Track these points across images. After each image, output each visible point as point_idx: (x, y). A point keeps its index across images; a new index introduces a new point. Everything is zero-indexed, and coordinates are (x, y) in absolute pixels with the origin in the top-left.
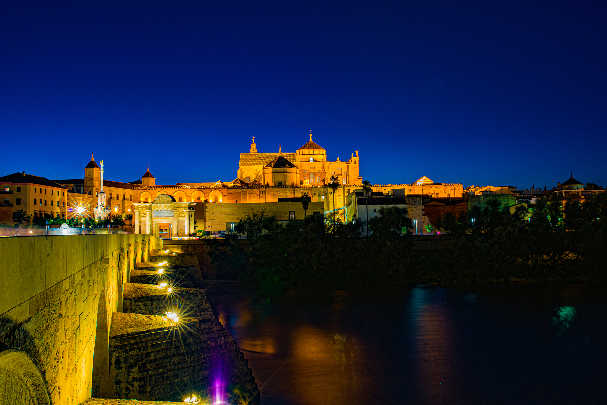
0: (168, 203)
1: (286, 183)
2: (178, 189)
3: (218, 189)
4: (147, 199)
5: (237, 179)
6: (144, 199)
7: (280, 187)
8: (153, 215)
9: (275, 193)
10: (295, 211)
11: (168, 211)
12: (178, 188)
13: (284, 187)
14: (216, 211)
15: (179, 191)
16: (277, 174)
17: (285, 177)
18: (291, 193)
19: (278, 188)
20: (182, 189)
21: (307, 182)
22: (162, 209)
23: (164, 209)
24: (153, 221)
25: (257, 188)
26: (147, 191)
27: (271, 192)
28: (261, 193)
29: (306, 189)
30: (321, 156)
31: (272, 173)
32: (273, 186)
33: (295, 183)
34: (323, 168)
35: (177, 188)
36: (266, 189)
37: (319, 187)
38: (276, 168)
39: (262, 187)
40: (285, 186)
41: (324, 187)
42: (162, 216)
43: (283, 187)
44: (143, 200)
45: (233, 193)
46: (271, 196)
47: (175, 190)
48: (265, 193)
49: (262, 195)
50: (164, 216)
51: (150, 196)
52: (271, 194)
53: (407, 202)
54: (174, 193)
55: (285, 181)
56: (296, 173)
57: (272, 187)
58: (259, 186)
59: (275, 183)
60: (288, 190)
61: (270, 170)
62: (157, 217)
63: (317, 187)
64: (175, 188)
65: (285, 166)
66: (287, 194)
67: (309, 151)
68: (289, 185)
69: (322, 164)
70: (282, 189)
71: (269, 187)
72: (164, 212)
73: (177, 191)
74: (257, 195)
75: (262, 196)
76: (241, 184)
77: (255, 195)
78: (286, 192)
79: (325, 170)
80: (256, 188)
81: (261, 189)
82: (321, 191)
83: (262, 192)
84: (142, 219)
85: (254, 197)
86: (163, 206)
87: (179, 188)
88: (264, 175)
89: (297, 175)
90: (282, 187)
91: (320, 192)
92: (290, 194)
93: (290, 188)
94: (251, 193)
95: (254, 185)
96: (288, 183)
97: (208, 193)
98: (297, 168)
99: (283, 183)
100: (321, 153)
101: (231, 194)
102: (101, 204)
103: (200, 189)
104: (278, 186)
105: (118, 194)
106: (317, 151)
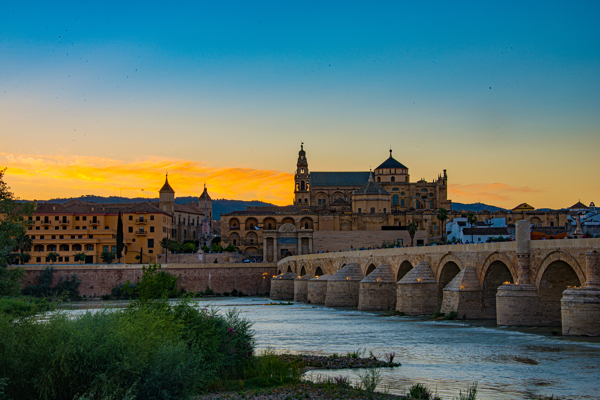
0: (292, 231)
1: (379, 210)
2: (268, 215)
4: (235, 225)
7: (373, 213)
8: (279, 242)
9: (368, 220)
10: (402, 239)
11: (292, 238)
14: (324, 238)
16: (369, 201)
17: (378, 203)
18: (384, 220)
20: (272, 215)
22: (287, 237)
23: (289, 237)
24: (278, 247)
25: (349, 215)
27: (364, 219)
28: (353, 220)
29: (400, 216)
30: (405, 176)
31: (365, 200)
33: (387, 209)
34: (409, 190)
38: (369, 196)
39: (354, 213)
40: (379, 213)
43: (376, 214)
45: (325, 220)
46: (364, 223)
47: (265, 216)
48: (357, 220)
50: (288, 243)
52: (364, 221)
53: (509, 232)
55: (378, 208)
56: (389, 199)
57: (364, 214)
58: (351, 213)
59: (367, 209)
60: (381, 217)
61: (362, 196)
62: (282, 243)
64: (265, 214)
65: (377, 192)
66: (380, 221)
67: (390, 170)
68: (382, 212)
70: (375, 216)
71: (361, 214)
72: (288, 239)
75: (355, 223)
77: (347, 221)
79: (411, 193)
81: (353, 216)
82: (415, 218)
83: (355, 219)
85: (345, 223)
86: (288, 234)
89: (389, 203)
93: (383, 215)
94: (342, 220)
95: (345, 212)
96: (381, 210)
99: (376, 210)
100: (404, 172)
101: (323, 220)
104: (371, 213)
105: (184, 219)
106: (399, 171)
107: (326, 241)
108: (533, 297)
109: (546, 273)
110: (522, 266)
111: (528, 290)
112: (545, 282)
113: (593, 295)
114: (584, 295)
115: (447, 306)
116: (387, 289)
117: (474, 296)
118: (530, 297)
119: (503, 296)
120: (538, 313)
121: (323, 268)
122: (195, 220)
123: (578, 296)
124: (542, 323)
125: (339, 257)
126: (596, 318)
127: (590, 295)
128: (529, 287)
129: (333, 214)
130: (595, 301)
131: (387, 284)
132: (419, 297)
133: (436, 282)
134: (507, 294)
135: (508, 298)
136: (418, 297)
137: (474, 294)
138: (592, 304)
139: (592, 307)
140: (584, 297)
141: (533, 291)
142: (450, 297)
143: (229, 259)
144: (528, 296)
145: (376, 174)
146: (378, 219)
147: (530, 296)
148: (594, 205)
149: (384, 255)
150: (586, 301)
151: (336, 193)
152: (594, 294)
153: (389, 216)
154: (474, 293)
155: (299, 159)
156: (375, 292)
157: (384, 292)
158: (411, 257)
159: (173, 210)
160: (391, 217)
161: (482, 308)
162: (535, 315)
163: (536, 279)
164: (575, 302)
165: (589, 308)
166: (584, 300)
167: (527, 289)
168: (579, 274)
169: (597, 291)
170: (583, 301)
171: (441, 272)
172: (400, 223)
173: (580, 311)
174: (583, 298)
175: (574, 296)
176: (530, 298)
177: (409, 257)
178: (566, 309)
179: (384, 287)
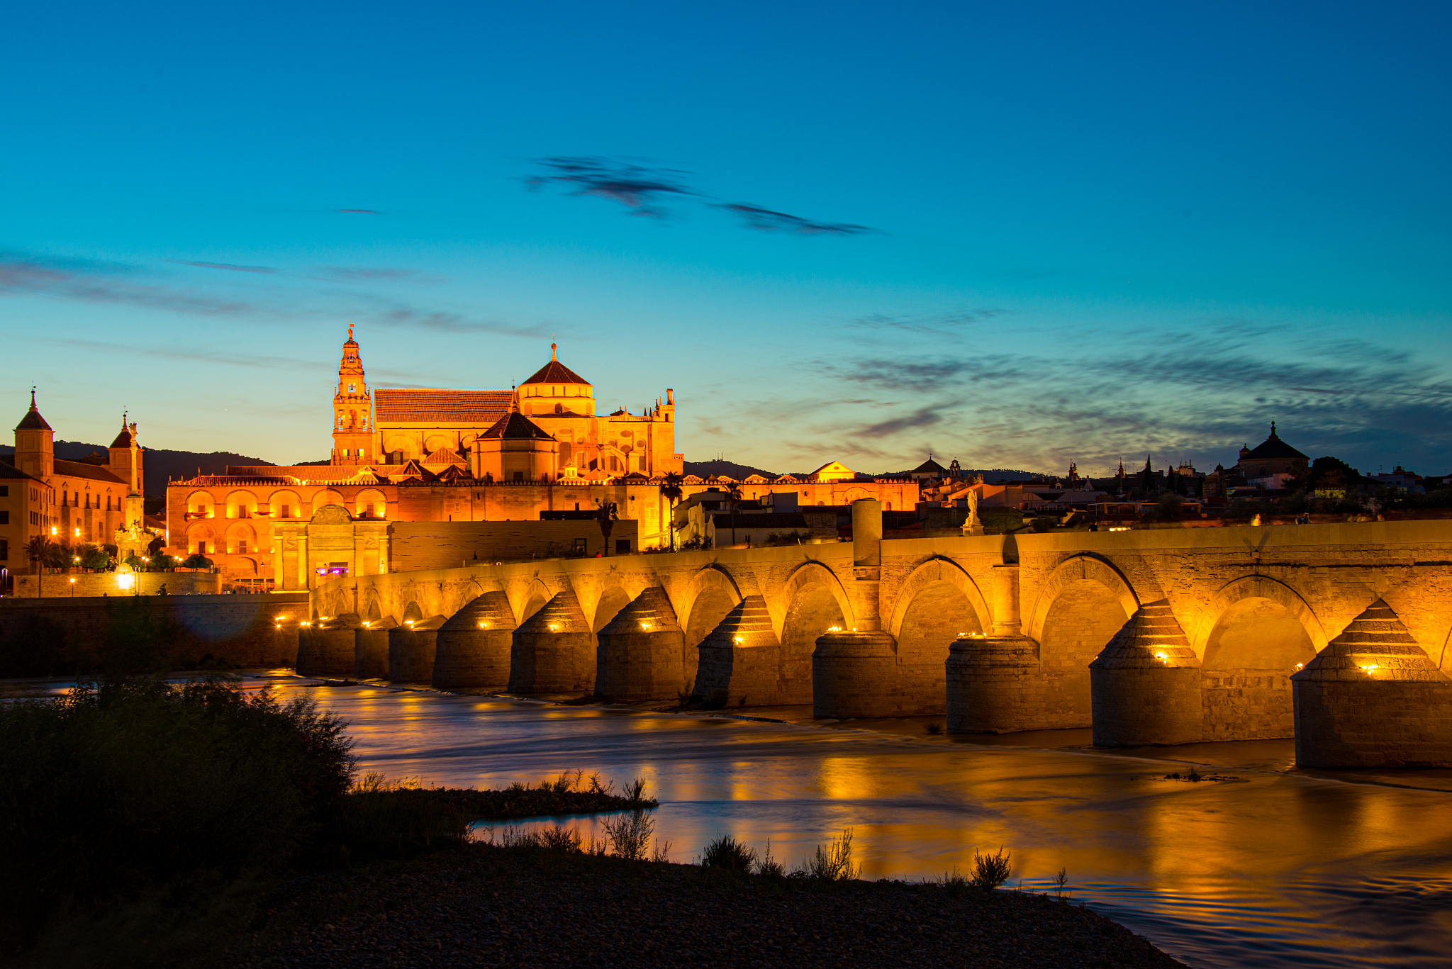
0: (341, 522)
1: (532, 476)
2: (281, 485)
3: (376, 487)
4: (202, 508)
5: (410, 464)
6: (194, 509)
7: (519, 483)
8: (310, 545)
9: (508, 498)
10: (585, 539)
11: (341, 538)
12: (281, 483)
13: (527, 483)
14: (412, 537)
15: (284, 490)
16: (510, 453)
17: (531, 462)
18: (543, 498)
19: (514, 485)
20: (290, 485)
21: (573, 471)
22: (330, 535)
23: (333, 535)
24: (310, 557)
25: (465, 486)
26: (204, 491)
27: (499, 496)
28: (475, 497)
29: (577, 488)
30: (584, 402)
31: (501, 451)
32: (502, 482)
33: (550, 474)
34: (593, 432)
35: (279, 483)
36: (487, 488)
37: (604, 483)
38: (509, 442)
39: (478, 482)
40: (531, 483)
41: (616, 483)
42: (329, 548)
43: (525, 483)
44: (194, 511)
45: (413, 496)
46: (499, 503)
47: (274, 489)
48: (484, 496)
49: (478, 501)
50: (333, 548)
51: (212, 499)
52: (498, 500)
53: (808, 523)
54: (272, 495)
55: (529, 469)
56: (553, 452)
57: (500, 483)
58: (470, 481)
59: (506, 472)
60: (536, 490)
61: (496, 445)
62: (319, 550)
63: (601, 485)
64: (274, 484)
65: (528, 436)
66: (535, 500)
67: (553, 388)
68: (538, 479)
69: (590, 422)
70: (523, 489)
71: (493, 484)
72: (332, 540)
73: (277, 491)
74: (466, 501)
75: (479, 504)
76: (422, 474)
77: (461, 500)
78: (533, 495)
79: (599, 438)
80: (463, 485)
81: (476, 489)
82: (610, 493)
83: (478, 494)
84: (287, 554)
85: (458, 505)
86: (332, 527)
87: (283, 484)
88: (479, 457)
89: (554, 457)
90: (523, 483)
91: (608, 495)
92: (541, 500)
93: (541, 485)
94: (451, 497)
95: (457, 479)
96: (537, 476)
97: (352, 496)
98: (555, 440)
99: (525, 476)
100: (583, 393)
101: (408, 498)
102: (135, 521)
103: (333, 487)
104: (514, 483)
105: (77, 494)
106: (572, 389)
107: (418, 544)
108: (887, 657)
109: (912, 607)
110: (865, 594)
111: (876, 644)
112: (909, 625)
113: (1007, 650)
114: (990, 650)
115: (707, 680)
116: (572, 648)
117: (763, 658)
118: (882, 657)
119: (827, 657)
120: (895, 690)
121: (422, 602)
122: (101, 497)
123: (979, 653)
124: (903, 709)
125: (461, 580)
126: (1012, 697)
127: (1002, 650)
128: (879, 637)
129: (430, 484)
130: (1011, 663)
131: (573, 636)
132: (646, 662)
133: (680, 630)
134: (836, 652)
135: (837, 659)
136: (641, 662)
137: (764, 654)
138: (1006, 669)
139: (1005, 675)
140: (991, 654)
141: (886, 644)
142: (714, 661)
143: (192, 584)
144: (878, 655)
145: (521, 397)
146: (531, 495)
147: (881, 655)
148: (958, 466)
149: (563, 574)
150: (994, 663)
151: (433, 438)
152: (1009, 649)
153: (554, 488)
154: (764, 651)
155: (343, 359)
156: (547, 653)
157: (565, 653)
158: (626, 576)
159: (49, 474)
160: (558, 491)
161: (780, 683)
162: (890, 695)
163: (893, 620)
164: (973, 665)
165: (999, 677)
166: (991, 660)
167: (875, 642)
168: (979, 608)
169: (1015, 643)
170: (988, 663)
171: (693, 609)
172: (577, 505)
173: (983, 682)
174: (989, 656)
175: (971, 652)
176: (880, 660)
177: (622, 577)
178: (955, 680)
179: (566, 642)
